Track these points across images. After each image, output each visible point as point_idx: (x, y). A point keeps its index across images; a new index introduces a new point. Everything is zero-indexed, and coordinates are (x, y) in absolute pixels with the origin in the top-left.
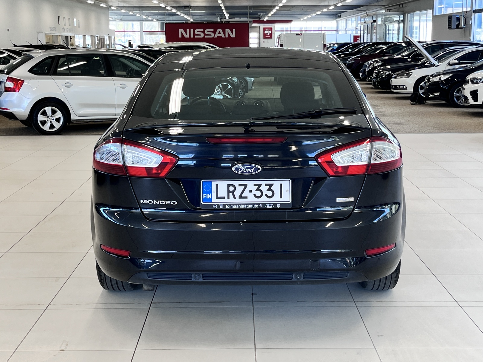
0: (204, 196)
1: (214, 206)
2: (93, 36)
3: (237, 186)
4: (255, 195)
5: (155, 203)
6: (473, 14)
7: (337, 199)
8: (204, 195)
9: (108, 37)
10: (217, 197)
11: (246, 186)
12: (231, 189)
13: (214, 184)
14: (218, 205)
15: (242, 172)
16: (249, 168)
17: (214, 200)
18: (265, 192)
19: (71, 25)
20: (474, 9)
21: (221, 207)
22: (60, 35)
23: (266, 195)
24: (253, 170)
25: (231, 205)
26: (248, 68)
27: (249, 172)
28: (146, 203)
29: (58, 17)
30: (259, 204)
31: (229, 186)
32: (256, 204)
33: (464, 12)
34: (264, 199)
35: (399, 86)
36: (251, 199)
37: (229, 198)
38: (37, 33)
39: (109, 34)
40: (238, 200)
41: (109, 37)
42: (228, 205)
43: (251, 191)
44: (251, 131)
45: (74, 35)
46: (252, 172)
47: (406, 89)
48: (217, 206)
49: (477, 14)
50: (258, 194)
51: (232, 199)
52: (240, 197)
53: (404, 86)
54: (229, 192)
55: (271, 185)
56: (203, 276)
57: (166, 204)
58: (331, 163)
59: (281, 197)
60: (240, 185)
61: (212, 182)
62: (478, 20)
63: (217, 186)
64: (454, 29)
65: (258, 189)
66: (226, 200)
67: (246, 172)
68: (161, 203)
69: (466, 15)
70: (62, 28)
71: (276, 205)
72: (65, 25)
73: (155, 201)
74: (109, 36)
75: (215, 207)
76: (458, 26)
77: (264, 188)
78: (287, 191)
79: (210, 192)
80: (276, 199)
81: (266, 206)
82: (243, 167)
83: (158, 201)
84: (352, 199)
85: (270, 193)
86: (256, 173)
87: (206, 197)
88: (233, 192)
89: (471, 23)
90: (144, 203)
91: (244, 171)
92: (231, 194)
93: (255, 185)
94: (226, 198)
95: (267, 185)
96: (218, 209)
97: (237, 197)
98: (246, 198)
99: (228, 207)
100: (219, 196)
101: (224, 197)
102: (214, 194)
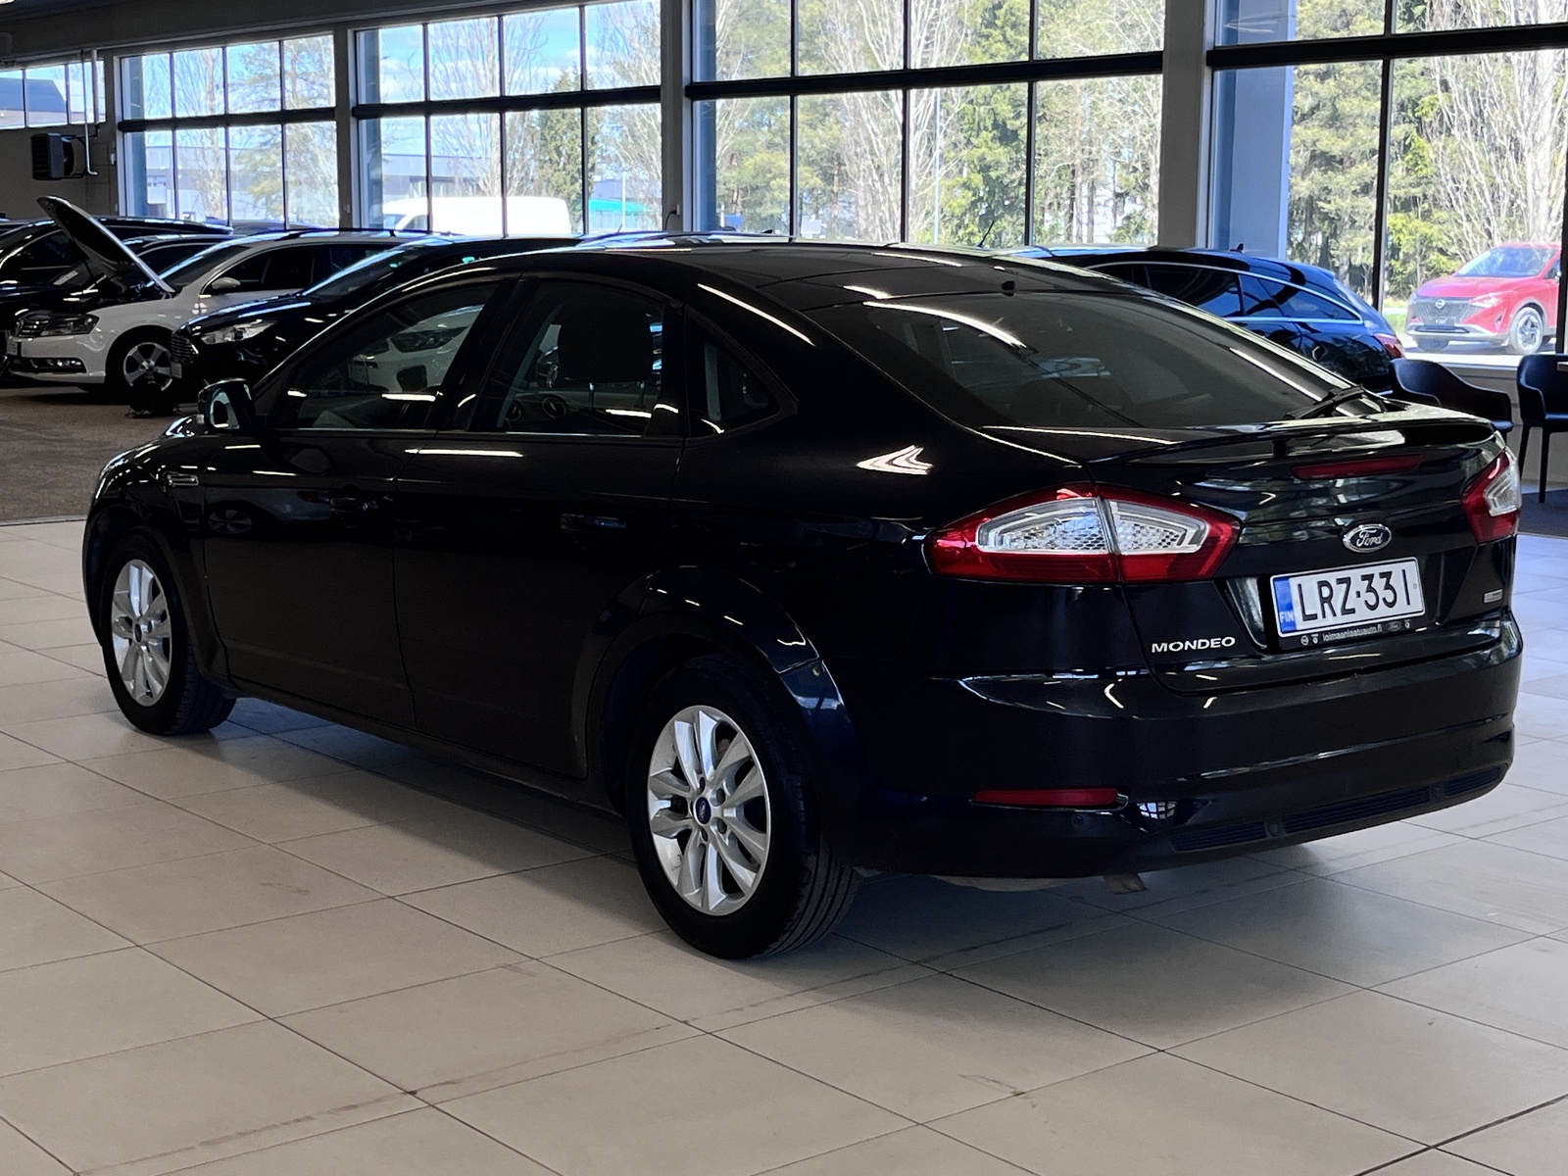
0: (1282, 618)
1: (1302, 641)
3: (1333, 583)
4: (1366, 602)
5: (1186, 648)
6: (119, 134)
7: (1485, 595)
8: (1281, 613)
10: (1307, 618)
11: (1347, 581)
12: (1326, 592)
13: (1294, 582)
14: (1309, 635)
15: (1363, 546)
17: (1301, 625)
18: (1381, 593)
20: (118, 120)
21: (1315, 640)
23: (1384, 600)
25: (1333, 631)
27: (1374, 545)
28: (1165, 650)
30: (1375, 625)
31: (1322, 584)
32: (1372, 625)
33: (89, 125)
34: (1383, 611)
35: (55, 360)
36: (1363, 614)
37: (1324, 617)
40: (1340, 618)
42: (1327, 632)
43: (1358, 594)
46: (1378, 545)
47: (82, 369)
48: (1307, 640)
49: (129, 135)
50: (1372, 599)
51: (1330, 620)
52: (1345, 612)
53: (71, 359)
54: (1324, 600)
55: (1387, 575)
57: (1212, 646)
58: (1482, 509)
59: (1408, 602)
60: (1340, 581)
61: (1290, 578)
62: (133, 153)
63: (1300, 588)
64: (60, 179)
65: (1370, 589)
66: (1321, 621)
67: (1369, 546)
68: (1199, 647)
69: (96, 136)
71: (1403, 622)
73: (1188, 643)
75: (1305, 641)
76: (69, 167)
77: (1379, 583)
78: (1415, 586)
79: (1290, 607)
80: (1401, 609)
81: (1388, 627)
82: (1365, 533)
83: (1195, 642)
84: (1499, 595)
85: (1389, 596)
86: (1384, 545)
87: (1284, 620)
88: (1329, 600)
89: (115, 162)
90: (1160, 650)
91: (1366, 544)
92: (1326, 605)
93: (1364, 578)
94: (1320, 616)
95: (1383, 575)
96: (1312, 647)
97: (1338, 611)
98: (1353, 611)
99: (1327, 638)
100: (1307, 613)
101: (1316, 615)
102: (1297, 609)
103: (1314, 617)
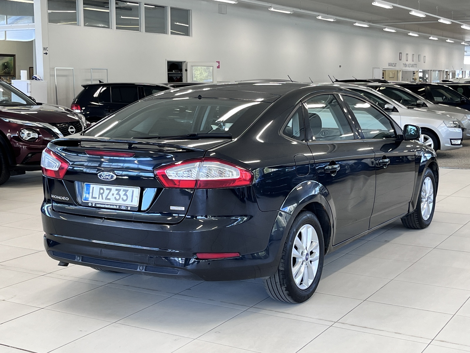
1: (89, 204)
2: (442, 71)
3: (105, 189)
4: (115, 198)
7: (171, 207)
8: (85, 194)
9: (461, 72)
10: (93, 198)
11: (110, 190)
12: (101, 191)
14: (92, 203)
15: (103, 178)
16: (107, 176)
17: (90, 199)
18: (122, 196)
19: (414, 61)
21: (94, 205)
22: (400, 71)
23: (122, 198)
24: (110, 177)
25: (100, 204)
26: (200, 99)
27: (108, 179)
29: (400, 53)
30: (116, 206)
31: (101, 189)
32: (115, 205)
34: (120, 202)
36: (113, 201)
37: (99, 199)
38: (373, 68)
39: (462, 69)
40: (104, 201)
41: (463, 72)
42: (98, 204)
43: (113, 194)
44: (133, 148)
45: (417, 70)
46: (109, 179)
48: (91, 204)
50: (118, 197)
51: (100, 200)
52: (106, 199)
54: (100, 193)
55: (127, 191)
56: (82, 258)
57: (63, 199)
58: (165, 176)
59: (132, 201)
60: (107, 189)
61: (91, 185)
63: (93, 188)
65: (118, 194)
66: (97, 200)
67: (106, 179)
70: (403, 64)
71: (127, 207)
72: (407, 61)
74: (463, 70)
75: (90, 205)
77: (122, 193)
78: (136, 197)
79: (88, 193)
80: (129, 202)
81: (121, 207)
82: (104, 174)
83: (60, 197)
84: (183, 209)
85: (125, 198)
86: (112, 180)
87: (85, 196)
88: (102, 194)
90: (53, 197)
91: (104, 178)
92: (101, 195)
93: (117, 190)
94: (97, 198)
95: (124, 190)
96: (92, 207)
97: (104, 198)
98: (109, 199)
99: (97, 205)
100: (93, 196)
101: (96, 197)
102: (91, 194)
103: (95, 198)
